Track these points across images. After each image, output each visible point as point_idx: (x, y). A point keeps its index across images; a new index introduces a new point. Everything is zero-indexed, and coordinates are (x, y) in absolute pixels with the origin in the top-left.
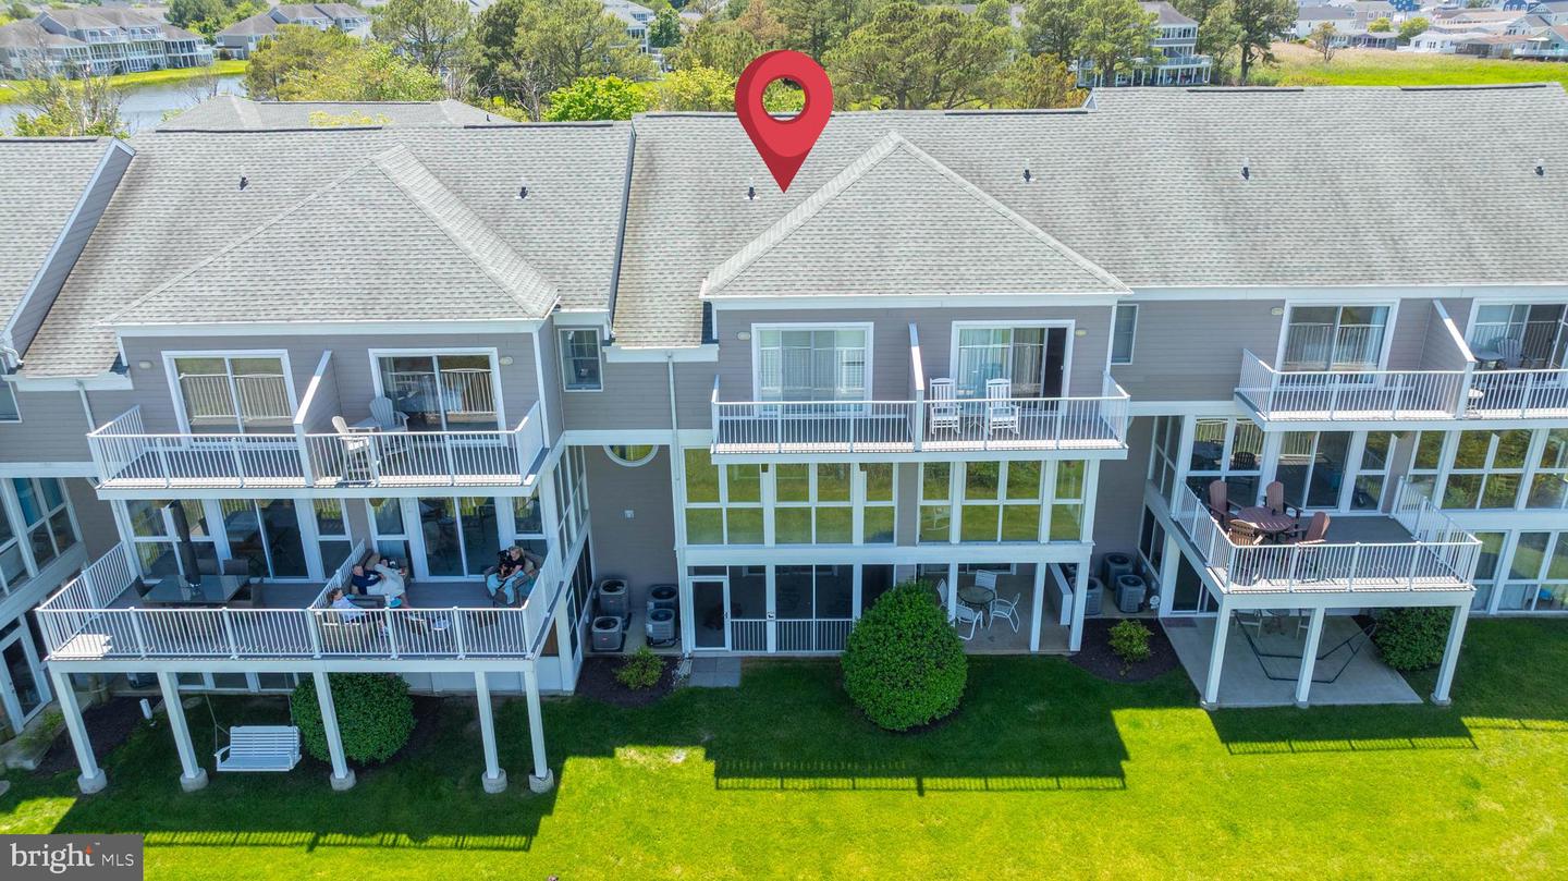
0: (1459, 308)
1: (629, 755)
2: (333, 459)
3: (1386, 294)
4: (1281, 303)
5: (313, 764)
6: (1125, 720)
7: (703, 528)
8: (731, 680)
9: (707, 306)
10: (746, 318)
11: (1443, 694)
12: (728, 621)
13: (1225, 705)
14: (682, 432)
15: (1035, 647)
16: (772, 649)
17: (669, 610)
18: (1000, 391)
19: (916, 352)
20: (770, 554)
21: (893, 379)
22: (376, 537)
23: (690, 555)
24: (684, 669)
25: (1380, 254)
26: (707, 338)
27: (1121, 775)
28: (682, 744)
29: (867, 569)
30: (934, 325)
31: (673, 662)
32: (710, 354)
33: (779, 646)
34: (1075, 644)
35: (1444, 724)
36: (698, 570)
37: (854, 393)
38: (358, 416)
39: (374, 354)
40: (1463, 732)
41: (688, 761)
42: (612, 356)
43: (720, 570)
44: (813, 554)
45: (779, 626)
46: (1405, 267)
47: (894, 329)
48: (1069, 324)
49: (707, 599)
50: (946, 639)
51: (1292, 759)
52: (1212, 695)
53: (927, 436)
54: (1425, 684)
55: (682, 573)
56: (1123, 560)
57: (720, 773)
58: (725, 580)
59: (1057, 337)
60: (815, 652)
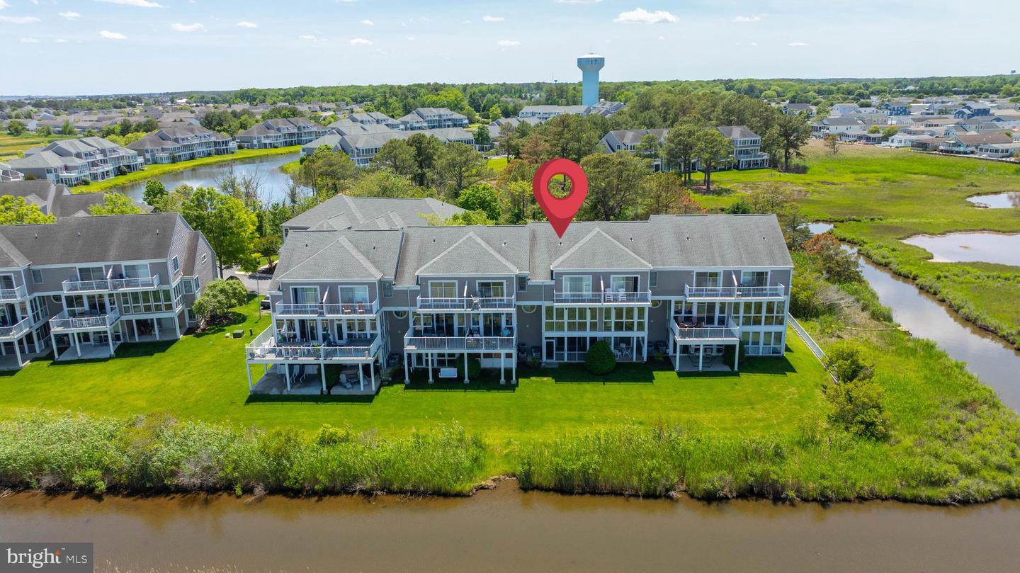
0: (738, 273)
1: (533, 378)
2: (470, 305)
3: (719, 269)
4: (693, 271)
5: (461, 377)
6: (655, 373)
7: (550, 327)
8: (557, 367)
9: (552, 271)
10: (561, 274)
11: (736, 369)
12: (555, 352)
13: (681, 370)
14: (546, 302)
15: (635, 360)
16: (566, 360)
17: (539, 349)
18: (622, 292)
19: (602, 282)
20: (566, 334)
21: (596, 288)
22: (472, 326)
23: (546, 334)
24: (543, 364)
25: (718, 259)
26: (552, 279)
27: (652, 382)
28: (546, 376)
29: (590, 338)
30: (606, 276)
31: (540, 363)
32: (553, 283)
33: (568, 360)
34: (645, 360)
35: (736, 374)
36: (546, 338)
37: (587, 292)
38: (475, 296)
39: (477, 281)
40: (739, 375)
41: (547, 380)
42: (529, 283)
43: (553, 338)
44: (577, 334)
45: (568, 354)
46: (724, 263)
47: (596, 277)
48: (639, 276)
49: (549, 345)
50: (611, 355)
51: (694, 380)
52: (677, 368)
53: (605, 302)
54: (732, 366)
55: (543, 339)
56: (661, 342)
57: (556, 381)
58: (554, 341)
59: (636, 279)
60: (577, 361)
